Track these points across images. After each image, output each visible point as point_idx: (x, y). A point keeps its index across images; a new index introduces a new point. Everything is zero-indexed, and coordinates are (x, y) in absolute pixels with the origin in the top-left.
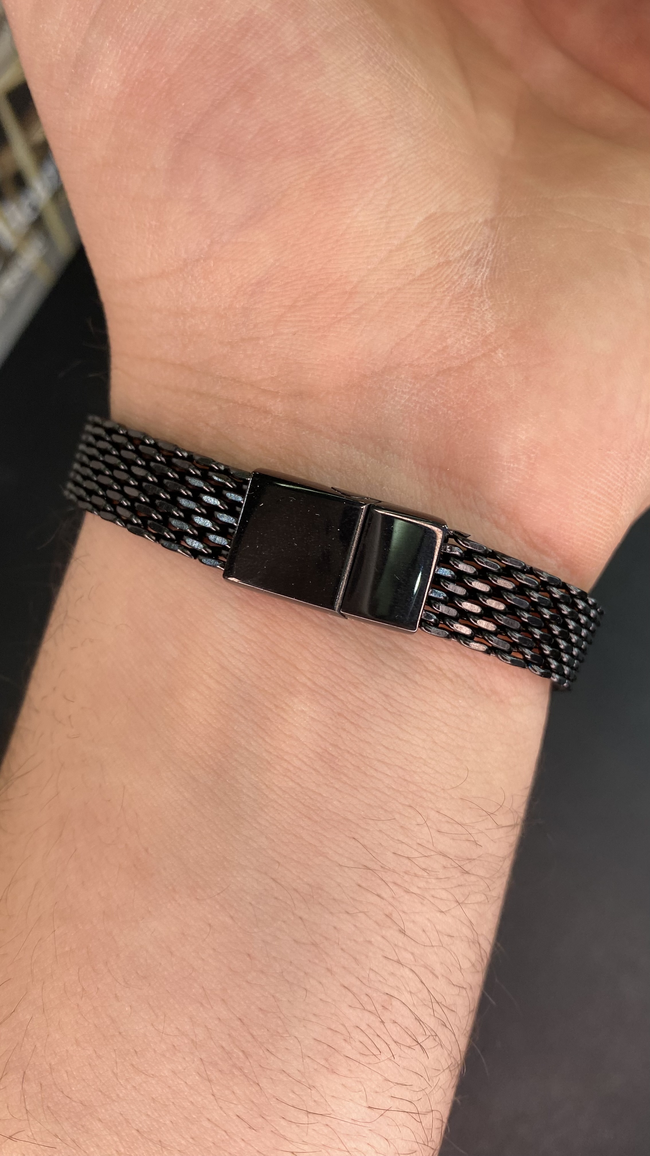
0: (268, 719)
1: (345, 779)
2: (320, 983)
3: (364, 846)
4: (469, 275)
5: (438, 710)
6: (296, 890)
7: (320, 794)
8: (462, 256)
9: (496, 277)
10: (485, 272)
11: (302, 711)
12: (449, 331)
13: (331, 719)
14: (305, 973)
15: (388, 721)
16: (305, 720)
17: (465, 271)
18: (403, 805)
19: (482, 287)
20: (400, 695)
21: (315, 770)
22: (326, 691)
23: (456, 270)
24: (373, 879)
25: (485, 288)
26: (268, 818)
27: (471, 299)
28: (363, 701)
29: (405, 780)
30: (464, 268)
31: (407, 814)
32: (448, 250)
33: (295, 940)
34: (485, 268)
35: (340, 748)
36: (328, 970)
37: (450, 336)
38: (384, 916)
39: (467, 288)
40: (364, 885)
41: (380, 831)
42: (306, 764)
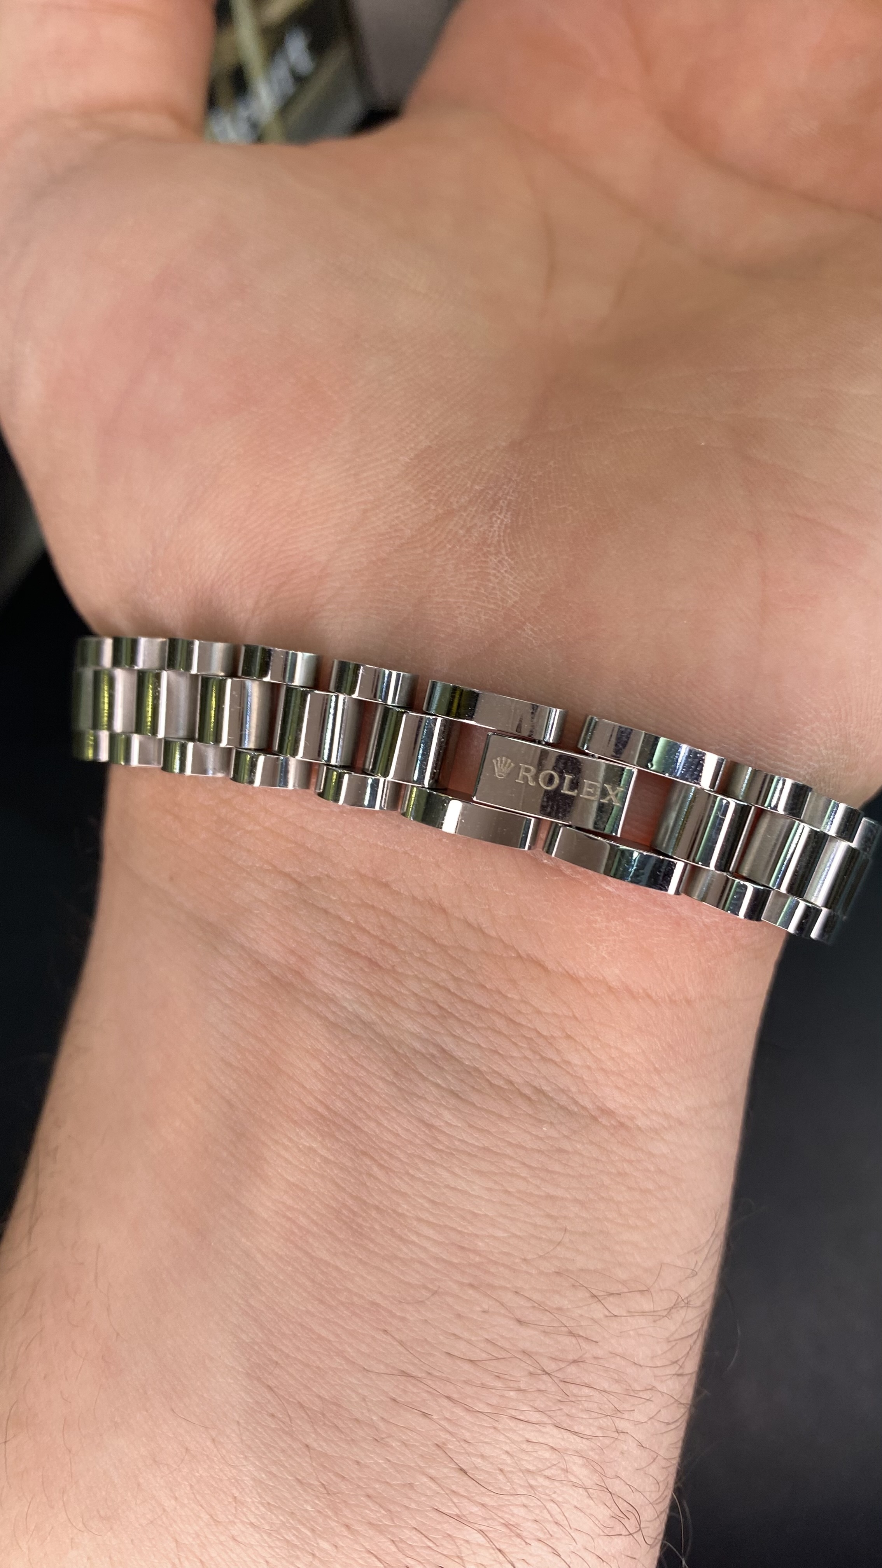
0: (265, 1159)
8: (470, 501)
10: (504, 518)
11: (311, 1148)
13: (352, 1159)
16: (315, 1161)
17: (475, 521)
22: (345, 1119)
23: (462, 522)
30: (473, 518)
34: (504, 513)
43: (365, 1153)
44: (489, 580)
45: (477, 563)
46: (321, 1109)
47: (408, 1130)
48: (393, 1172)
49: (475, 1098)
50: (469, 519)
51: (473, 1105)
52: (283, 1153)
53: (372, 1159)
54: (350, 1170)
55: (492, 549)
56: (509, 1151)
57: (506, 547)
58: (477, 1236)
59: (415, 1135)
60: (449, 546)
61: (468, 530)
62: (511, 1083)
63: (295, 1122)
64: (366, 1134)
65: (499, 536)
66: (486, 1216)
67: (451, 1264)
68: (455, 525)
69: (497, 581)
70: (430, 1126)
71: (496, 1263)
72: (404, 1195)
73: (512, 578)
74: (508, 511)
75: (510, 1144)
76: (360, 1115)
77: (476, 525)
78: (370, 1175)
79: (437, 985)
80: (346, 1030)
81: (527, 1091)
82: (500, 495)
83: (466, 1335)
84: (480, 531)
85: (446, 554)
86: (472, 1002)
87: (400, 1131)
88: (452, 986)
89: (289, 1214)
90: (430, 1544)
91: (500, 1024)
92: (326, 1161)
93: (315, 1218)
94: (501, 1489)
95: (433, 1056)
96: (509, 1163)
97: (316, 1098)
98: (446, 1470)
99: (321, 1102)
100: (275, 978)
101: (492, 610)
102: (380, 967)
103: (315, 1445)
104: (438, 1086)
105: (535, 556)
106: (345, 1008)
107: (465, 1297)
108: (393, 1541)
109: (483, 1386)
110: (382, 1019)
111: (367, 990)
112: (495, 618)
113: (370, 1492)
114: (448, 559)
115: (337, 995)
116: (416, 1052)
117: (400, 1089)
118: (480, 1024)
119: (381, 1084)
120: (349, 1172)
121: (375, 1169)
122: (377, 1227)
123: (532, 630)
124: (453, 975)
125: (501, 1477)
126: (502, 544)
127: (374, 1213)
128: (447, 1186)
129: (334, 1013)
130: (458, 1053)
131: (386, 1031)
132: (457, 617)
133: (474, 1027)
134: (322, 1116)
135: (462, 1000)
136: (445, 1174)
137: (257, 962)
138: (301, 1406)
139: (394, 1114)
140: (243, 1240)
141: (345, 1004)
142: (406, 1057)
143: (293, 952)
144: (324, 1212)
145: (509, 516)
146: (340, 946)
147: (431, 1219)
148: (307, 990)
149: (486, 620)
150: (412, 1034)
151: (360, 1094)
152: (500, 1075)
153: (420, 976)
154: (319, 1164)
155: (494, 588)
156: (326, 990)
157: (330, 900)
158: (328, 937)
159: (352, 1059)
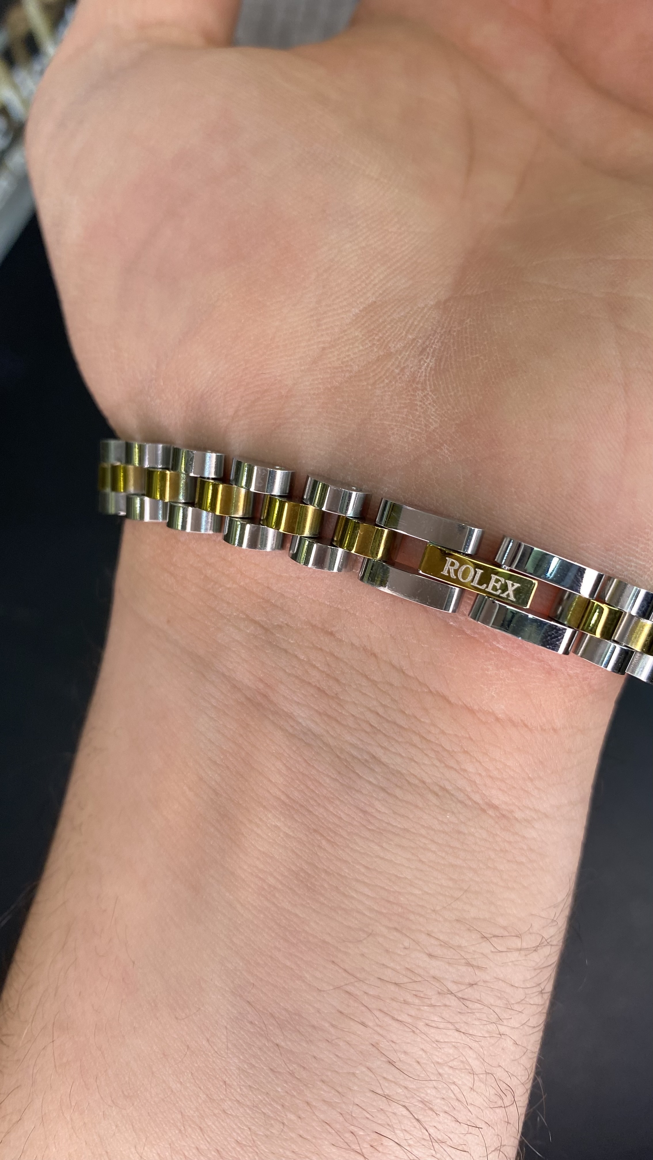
43: (315, 831)
44: (417, 410)
45: (408, 395)
46: (283, 798)
47: (348, 815)
48: (338, 845)
49: (398, 792)
50: (403, 361)
51: (397, 798)
52: (255, 829)
53: (322, 835)
54: (305, 843)
55: (419, 386)
56: (423, 832)
57: (430, 385)
58: (400, 893)
59: (354, 818)
60: (386, 381)
61: (403, 370)
62: (424, 782)
63: (264, 807)
64: (317, 816)
65: (426, 376)
66: (406, 878)
67: (381, 913)
68: (392, 365)
69: (422, 410)
70: (365, 812)
71: (413, 913)
72: (346, 862)
73: (434, 410)
74: (433, 357)
75: (423, 826)
76: (312, 802)
77: (408, 366)
78: (320, 847)
79: (369, 709)
80: (300, 740)
81: (436, 789)
82: (427, 343)
83: (392, 965)
84: (411, 372)
85: (384, 387)
86: (395, 723)
87: (343, 815)
88: (381, 711)
89: (260, 875)
90: (368, 1116)
91: (416, 739)
92: (287, 835)
93: (280, 878)
94: (419, 1076)
95: (366, 761)
96: (424, 840)
97: (280, 790)
98: (379, 1063)
99: (283, 792)
100: (248, 699)
101: (417, 432)
102: (326, 694)
103: (283, 1044)
104: (370, 783)
105: (452, 394)
106: (300, 723)
107: (391, 937)
108: (341, 1114)
109: (406, 1002)
110: (328, 732)
111: (317, 711)
112: (420, 439)
113: (324, 1078)
114: (385, 391)
115: (295, 714)
116: (354, 757)
117: (342, 784)
118: (400, 740)
119: (328, 780)
120: (305, 844)
121: (324, 842)
122: (326, 885)
123: (447, 449)
124: (381, 703)
125: (418, 1067)
126: (428, 383)
127: (323, 875)
128: (378, 857)
129: (292, 727)
130: (385, 759)
131: (331, 741)
132: (390, 436)
133: (397, 741)
134: (284, 803)
135: (387, 721)
136: (377, 848)
137: (234, 686)
138: (272, 1015)
139: (338, 802)
140: (227, 894)
141: (300, 720)
142: (346, 761)
143: (261, 680)
144: (286, 874)
145: (433, 360)
146: (297, 677)
147: (366, 881)
148: (272, 709)
149: (412, 440)
150: (351, 744)
151: (312, 787)
152: (416, 776)
153: (357, 702)
154: (282, 838)
155: (420, 416)
156: (285, 710)
157: (289, 643)
158: (287, 671)
159: (305, 761)
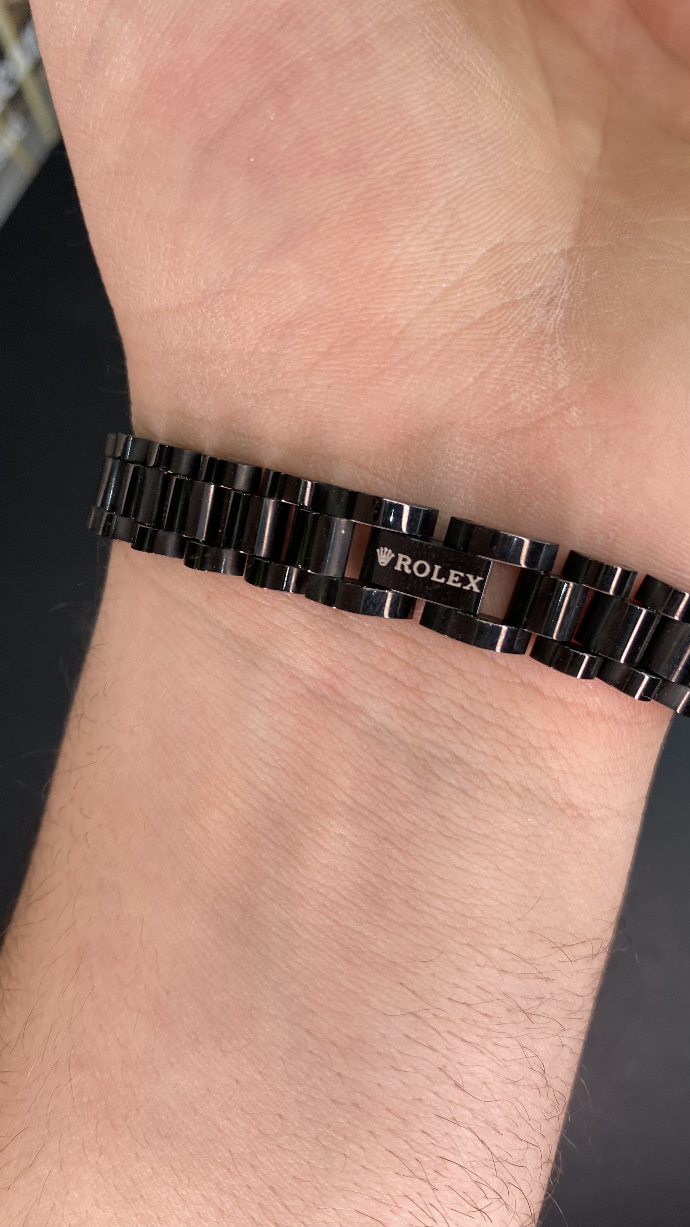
0: (302, 845)
1: (390, 915)
2: (362, 1148)
3: (414, 992)
4: (539, 318)
5: (503, 831)
6: (333, 1043)
7: (361, 934)
8: (531, 295)
9: (572, 320)
10: (559, 313)
11: (341, 835)
12: (514, 385)
13: (375, 844)
14: (345, 1137)
15: (443, 847)
16: (344, 846)
17: (535, 313)
18: (460, 944)
19: (554, 333)
20: (458, 816)
21: (355, 904)
22: (370, 811)
23: (524, 311)
24: (424, 1029)
25: (559, 333)
26: (301, 961)
27: (541, 347)
28: (414, 824)
29: (464, 915)
30: (534, 309)
31: (464, 954)
32: (515, 288)
33: (332, 1100)
34: (559, 308)
35: (385, 879)
36: (372, 1133)
37: (515, 391)
38: (438, 1070)
39: (537, 333)
40: (413, 1036)
41: (433, 975)
42: (345, 898)
43: (385, 839)
46: (350, 803)
47: (424, 821)
48: (410, 855)
49: (480, 794)
51: (478, 800)
52: (317, 839)
53: (393, 844)
54: (373, 853)
56: (503, 837)
58: (475, 905)
59: (429, 824)
61: (529, 320)
62: (507, 783)
63: (328, 813)
64: (388, 822)
66: (482, 889)
67: (455, 928)
70: (442, 817)
71: (488, 926)
72: (419, 873)
76: (383, 807)
78: (390, 857)
79: (453, 702)
80: (372, 736)
81: (517, 789)
83: (463, 984)
86: (481, 718)
87: (418, 821)
88: (466, 703)
89: (321, 890)
91: (502, 734)
92: (353, 845)
93: (344, 893)
95: (447, 760)
96: (502, 846)
97: (346, 793)
99: (349, 796)
100: (309, 690)
102: (405, 686)
104: (450, 785)
106: (373, 718)
109: (474, 1022)
110: (404, 728)
111: (392, 704)
115: (367, 708)
116: (433, 756)
117: (419, 787)
118: (485, 735)
119: (403, 782)
120: (373, 855)
121: (394, 852)
122: (396, 900)
124: (467, 696)
127: (393, 888)
128: (454, 866)
129: (363, 722)
130: (468, 758)
131: (408, 739)
133: (482, 738)
134: (351, 809)
135: (473, 715)
136: (453, 857)
137: (293, 676)
139: (414, 807)
141: (373, 715)
142: (425, 760)
143: (327, 669)
144: (351, 888)
146: (371, 666)
147: (440, 893)
148: (339, 702)
150: (430, 742)
151: (384, 790)
152: (499, 776)
153: (440, 694)
154: (347, 848)
156: (356, 703)
157: (364, 626)
158: (361, 659)
159: (377, 760)
